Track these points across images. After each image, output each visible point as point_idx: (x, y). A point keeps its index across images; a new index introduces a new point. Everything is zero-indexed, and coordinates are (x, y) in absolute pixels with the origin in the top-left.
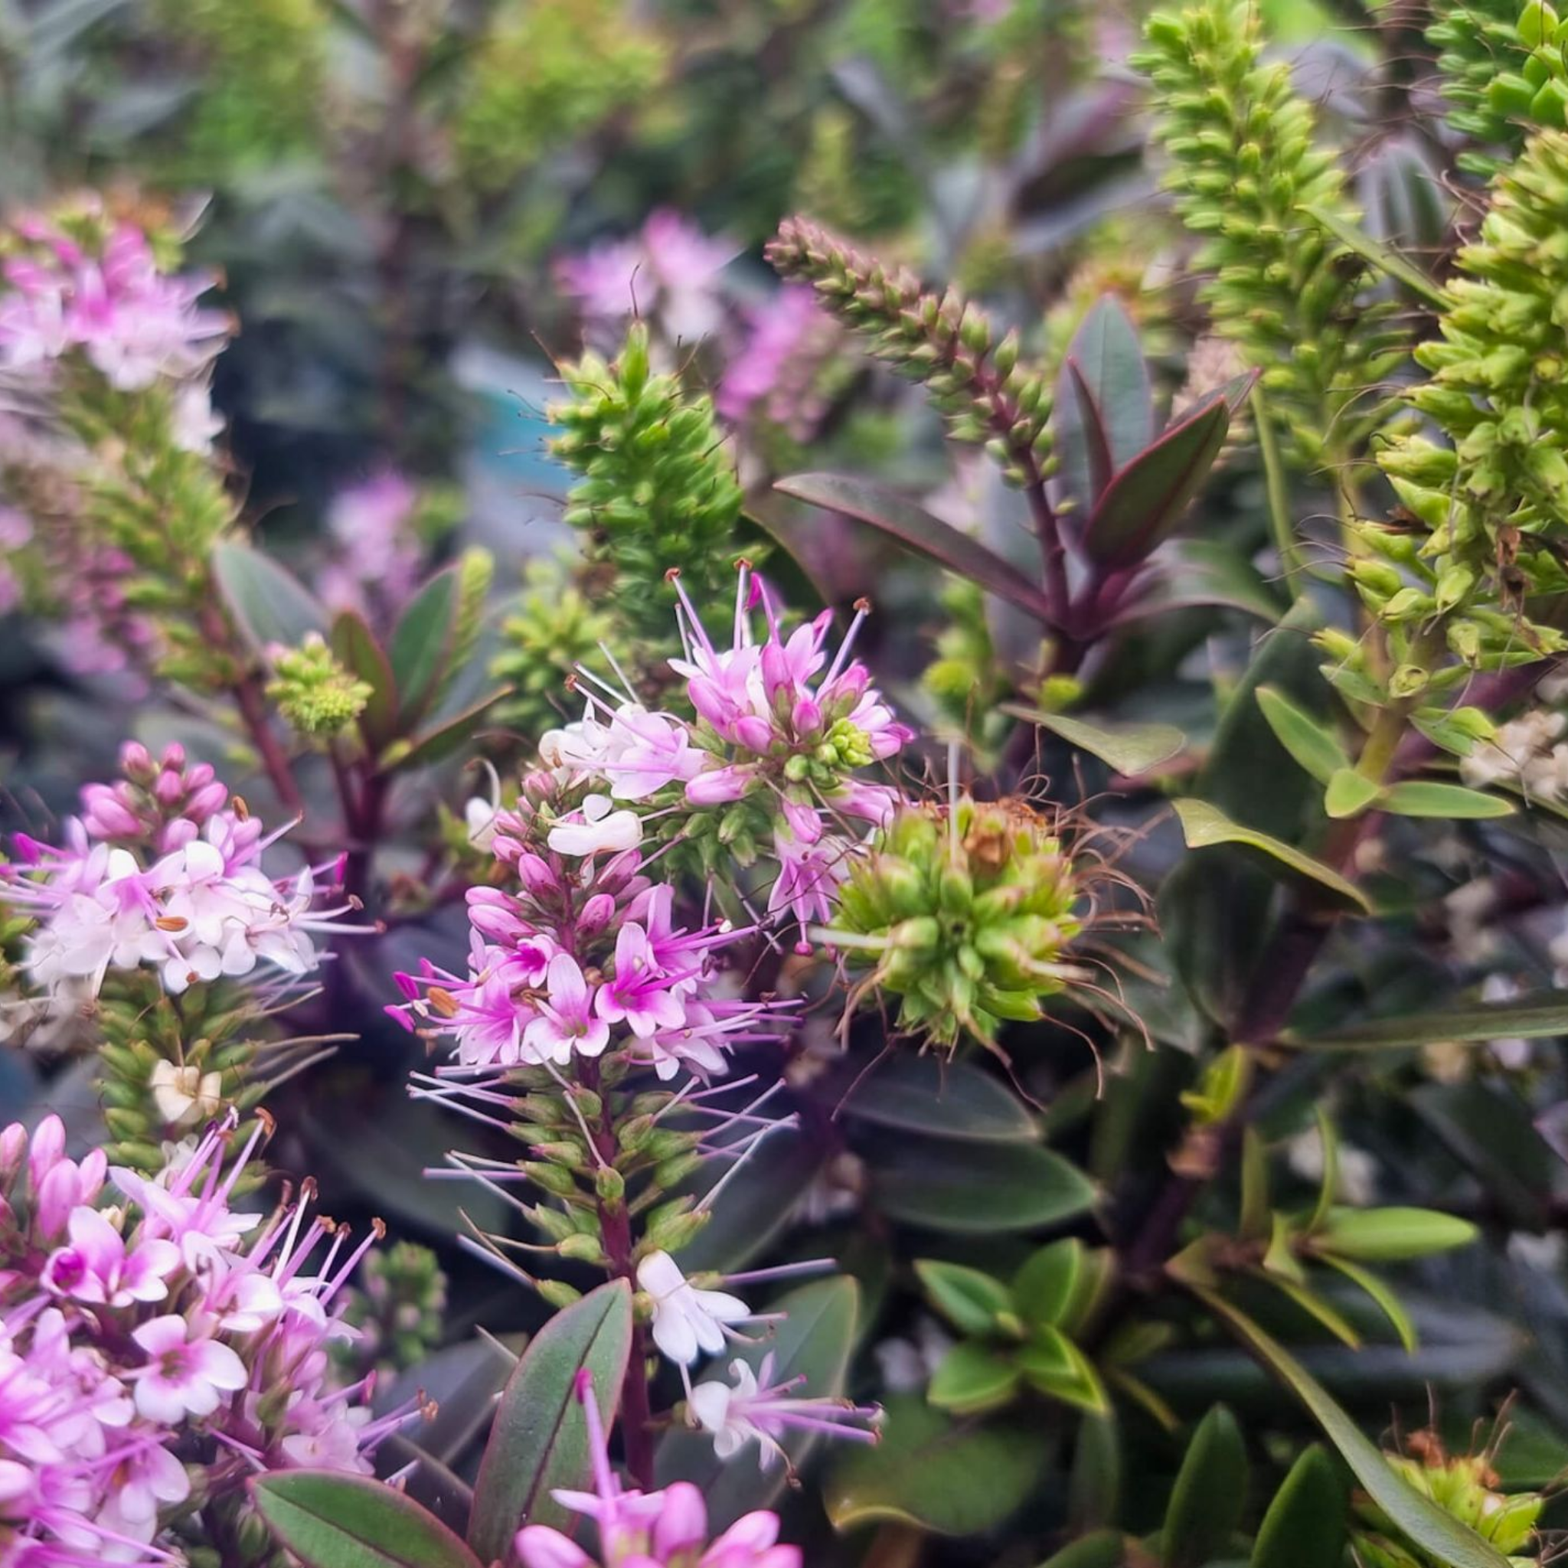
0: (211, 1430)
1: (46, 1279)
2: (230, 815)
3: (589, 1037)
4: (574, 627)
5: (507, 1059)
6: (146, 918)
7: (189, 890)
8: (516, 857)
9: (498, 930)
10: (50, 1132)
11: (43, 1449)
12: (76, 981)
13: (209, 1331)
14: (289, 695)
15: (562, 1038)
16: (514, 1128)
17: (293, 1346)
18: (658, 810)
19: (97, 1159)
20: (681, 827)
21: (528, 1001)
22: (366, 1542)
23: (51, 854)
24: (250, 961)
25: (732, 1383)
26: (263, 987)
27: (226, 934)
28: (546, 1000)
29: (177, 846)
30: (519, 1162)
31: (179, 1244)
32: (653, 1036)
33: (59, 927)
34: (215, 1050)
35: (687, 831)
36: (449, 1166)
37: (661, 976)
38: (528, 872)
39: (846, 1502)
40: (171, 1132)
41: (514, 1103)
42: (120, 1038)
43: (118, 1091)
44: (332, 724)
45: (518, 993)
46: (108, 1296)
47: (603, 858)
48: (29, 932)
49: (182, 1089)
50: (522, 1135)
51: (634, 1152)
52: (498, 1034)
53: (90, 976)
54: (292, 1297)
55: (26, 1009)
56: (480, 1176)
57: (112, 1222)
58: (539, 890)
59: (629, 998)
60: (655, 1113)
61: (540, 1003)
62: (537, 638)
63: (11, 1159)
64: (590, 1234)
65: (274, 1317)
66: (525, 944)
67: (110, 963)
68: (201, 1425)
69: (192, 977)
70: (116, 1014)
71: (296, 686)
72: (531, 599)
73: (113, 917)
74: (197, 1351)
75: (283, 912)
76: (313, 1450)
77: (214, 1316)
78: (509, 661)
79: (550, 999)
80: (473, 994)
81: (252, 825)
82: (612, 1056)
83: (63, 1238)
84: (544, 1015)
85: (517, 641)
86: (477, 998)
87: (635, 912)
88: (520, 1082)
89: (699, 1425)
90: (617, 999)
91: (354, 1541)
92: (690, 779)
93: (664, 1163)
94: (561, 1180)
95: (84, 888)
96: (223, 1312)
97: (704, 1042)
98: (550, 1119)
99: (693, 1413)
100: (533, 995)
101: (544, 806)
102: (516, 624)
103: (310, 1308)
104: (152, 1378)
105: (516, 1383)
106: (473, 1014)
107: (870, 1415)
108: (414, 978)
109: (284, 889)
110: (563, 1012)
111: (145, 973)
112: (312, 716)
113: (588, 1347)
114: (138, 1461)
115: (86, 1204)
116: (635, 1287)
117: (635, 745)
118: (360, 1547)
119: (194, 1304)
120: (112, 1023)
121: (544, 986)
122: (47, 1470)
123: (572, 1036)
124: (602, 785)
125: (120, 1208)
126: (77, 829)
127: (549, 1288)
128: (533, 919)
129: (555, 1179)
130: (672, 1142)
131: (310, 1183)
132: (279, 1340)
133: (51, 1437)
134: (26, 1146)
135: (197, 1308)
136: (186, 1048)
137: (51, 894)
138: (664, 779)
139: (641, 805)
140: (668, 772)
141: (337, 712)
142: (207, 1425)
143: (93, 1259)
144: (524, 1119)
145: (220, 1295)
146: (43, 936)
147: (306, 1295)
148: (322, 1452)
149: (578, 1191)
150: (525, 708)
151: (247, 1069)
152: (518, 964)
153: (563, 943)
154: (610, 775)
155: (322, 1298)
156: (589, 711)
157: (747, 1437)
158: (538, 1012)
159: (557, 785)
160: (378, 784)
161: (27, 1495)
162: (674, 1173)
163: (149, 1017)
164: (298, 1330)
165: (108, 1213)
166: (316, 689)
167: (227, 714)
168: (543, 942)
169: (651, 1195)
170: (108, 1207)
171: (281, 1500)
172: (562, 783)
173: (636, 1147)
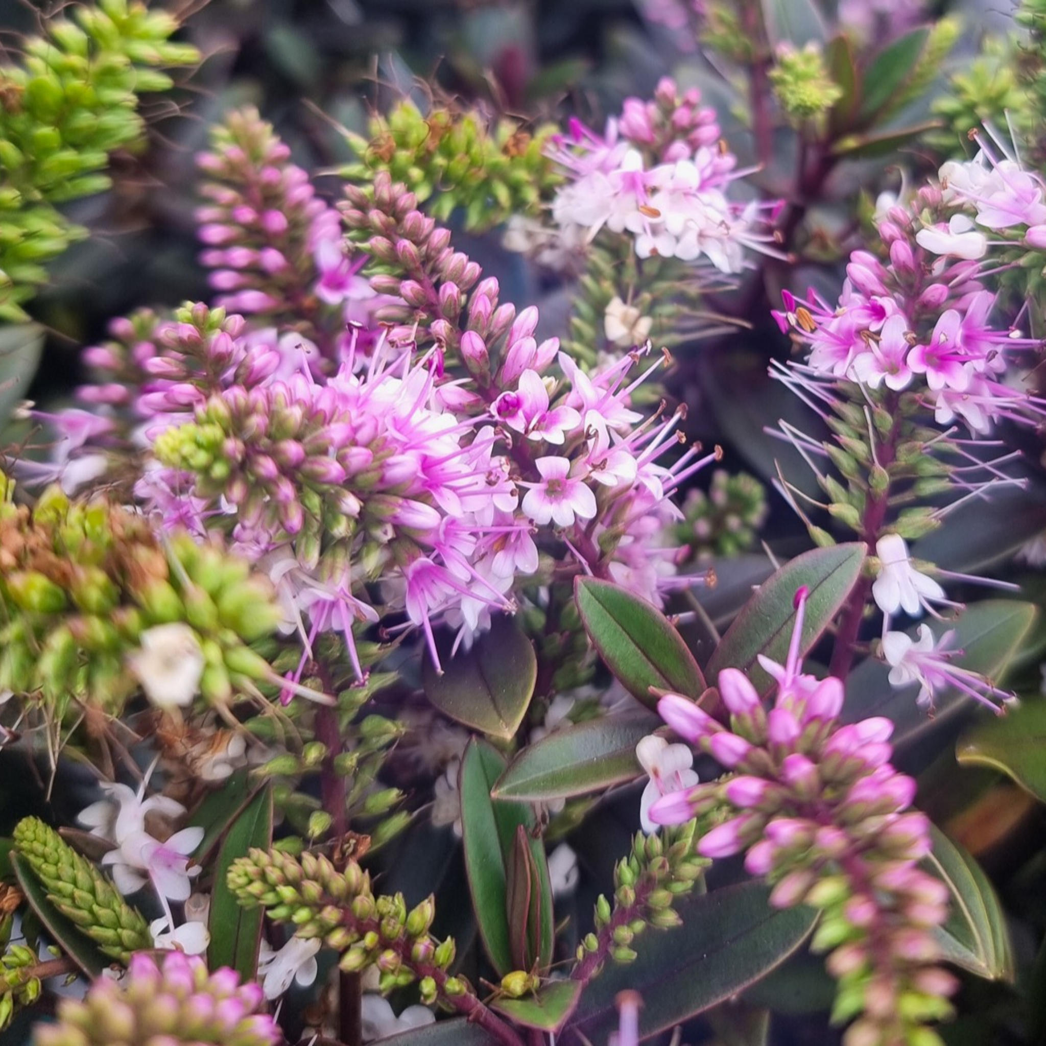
0: (564, 539)
1: (493, 408)
2: (715, 150)
3: (897, 376)
4: (1001, 95)
5: (838, 373)
6: (637, 202)
7: (673, 191)
8: (893, 239)
9: (863, 285)
10: (530, 316)
11: (453, 507)
12: (580, 227)
13: (583, 476)
14: (782, 82)
15: (879, 371)
16: (830, 420)
17: (638, 506)
18: (1007, 239)
19: (553, 344)
20: (1020, 256)
21: (864, 338)
22: (637, 645)
23: (590, 140)
24: (694, 253)
25: (916, 638)
26: (702, 272)
27: (686, 229)
28: (877, 342)
29: (674, 160)
30: (824, 443)
31: (584, 416)
32: (941, 390)
33: (580, 189)
34: (655, 302)
35: (1023, 261)
36: (780, 429)
37: (962, 352)
38: (896, 252)
39: (972, 748)
40: (609, 347)
41: (835, 403)
42: (596, 274)
43: (584, 308)
44: (806, 111)
45: (861, 332)
46: (527, 431)
47: (954, 261)
48: (560, 185)
49: (624, 320)
50: (833, 426)
51: (903, 463)
52: (839, 354)
53: (589, 228)
54: (647, 476)
55: (543, 235)
56: (796, 443)
57: (547, 388)
58: (902, 267)
59: (936, 360)
60: (925, 442)
61: (872, 342)
62: (973, 93)
63: (500, 325)
64: (857, 509)
65: (629, 482)
66: (876, 300)
67: (605, 224)
68: (559, 532)
69: (654, 251)
70: (599, 258)
71: (789, 78)
72: (978, 64)
73: (616, 194)
74: (572, 486)
75: (728, 228)
76: (628, 577)
77: (590, 468)
78: (947, 104)
79: (880, 342)
80: (831, 322)
81: (728, 161)
82: (910, 395)
83: (514, 385)
84: (872, 351)
85: (958, 91)
86: (833, 326)
87: (961, 305)
88: (844, 390)
89: (884, 657)
90: (926, 359)
91: (630, 641)
92: (1034, 225)
93: (922, 478)
94: (849, 465)
95: (604, 168)
96: (595, 467)
97: (977, 408)
98: (855, 423)
99: (882, 648)
100: (869, 336)
101: (926, 213)
102: (960, 80)
103: (655, 487)
104: (539, 492)
105: (771, 583)
106: (826, 336)
107: (1006, 698)
108: (795, 298)
109: (736, 213)
110: (887, 355)
111: (625, 238)
112: (793, 100)
113: (825, 579)
114: (513, 538)
115: (536, 370)
116: (873, 552)
117: (1004, 190)
118: (633, 646)
119: (581, 456)
120: (594, 264)
121: (878, 333)
122: (453, 522)
123: (885, 371)
124: (973, 210)
125: (556, 380)
126: (613, 127)
127: (817, 532)
128: (892, 286)
129: (845, 463)
130: (932, 467)
131: (684, 408)
132: (630, 500)
133: (462, 503)
134: (511, 320)
135: (582, 459)
136: (636, 294)
137: (583, 165)
138: (1017, 220)
139: (996, 233)
140: (1020, 216)
141: (809, 104)
142: (563, 533)
143: (527, 405)
144: (839, 416)
145: (598, 457)
146: (568, 190)
147: (657, 478)
148: (633, 580)
149: (857, 475)
150: (946, 141)
151: (673, 323)
152: (867, 312)
153: (906, 310)
154: (980, 205)
155: (666, 483)
156: (980, 156)
157: (913, 678)
158: (868, 348)
159: (942, 200)
160: (829, 162)
161: (435, 530)
162: (929, 488)
163: (619, 267)
164: (643, 498)
165: (547, 380)
166: (801, 84)
167: (740, 82)
168: (888, 303)
169: (908, 497)
170: (549, 376)
171: (593, 598)
172: (945, 200)
173: (905, 461)
